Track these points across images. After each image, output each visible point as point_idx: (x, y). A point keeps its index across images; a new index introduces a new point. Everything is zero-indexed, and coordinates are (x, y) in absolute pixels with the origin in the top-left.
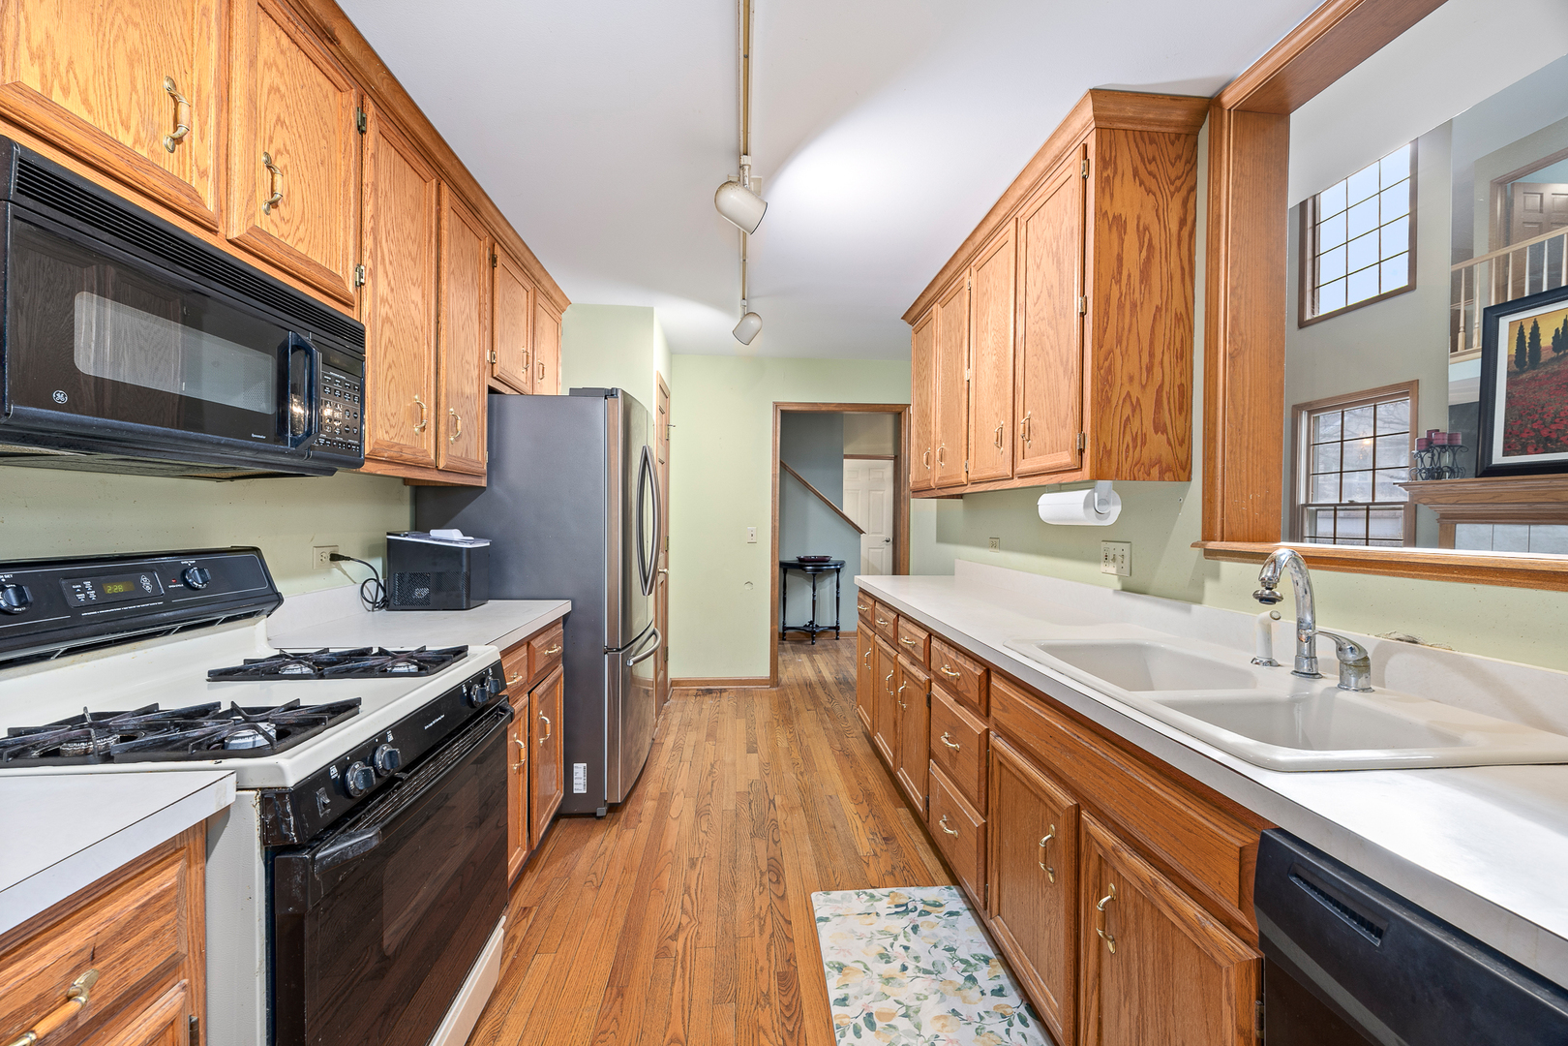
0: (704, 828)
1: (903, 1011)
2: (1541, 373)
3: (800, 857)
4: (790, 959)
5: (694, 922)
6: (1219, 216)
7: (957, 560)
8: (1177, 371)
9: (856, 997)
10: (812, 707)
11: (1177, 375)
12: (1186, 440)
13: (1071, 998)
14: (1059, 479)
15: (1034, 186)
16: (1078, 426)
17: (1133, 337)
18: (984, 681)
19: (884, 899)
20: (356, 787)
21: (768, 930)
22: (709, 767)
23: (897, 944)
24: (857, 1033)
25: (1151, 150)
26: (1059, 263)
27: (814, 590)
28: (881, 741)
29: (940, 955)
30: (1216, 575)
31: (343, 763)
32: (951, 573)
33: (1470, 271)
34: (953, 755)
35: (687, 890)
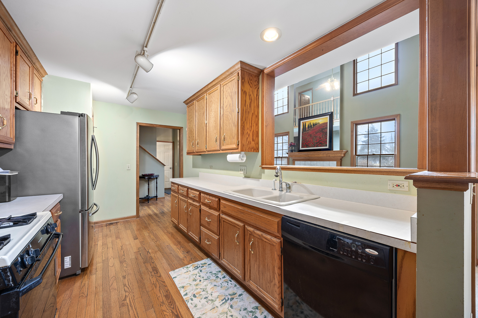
0: (125, 266)
1: (203, 290)
2: (306, 132)
3: (162, 264)
4: (167, 291)
5: (131, 293)
6: (264, 96)
7: (200, 173)
8: (256, 128)
9: (189, 292)
10: (154, 222)
11: (256, 129)
12: (258, 143)
13: (243, 268)
14: (232, 151)
15: (225, 78)
16: (237, 139)
17: (248, 119)
18: (218, 201)
19: (191, 267)
20: (28, 264)
21: (158, 286)
22: (120, 247)
23: (197, 276)
24: (192, 300)
25: (251, 78)
26: (232, 99)
27: (149, 185)
28: (181, 226)
29: (209, 274)
30: (264, 173)
31: (21, 256)
32: (198, 176)
33: (296, 110)
34: (209, 223)
35: (125, 285)
